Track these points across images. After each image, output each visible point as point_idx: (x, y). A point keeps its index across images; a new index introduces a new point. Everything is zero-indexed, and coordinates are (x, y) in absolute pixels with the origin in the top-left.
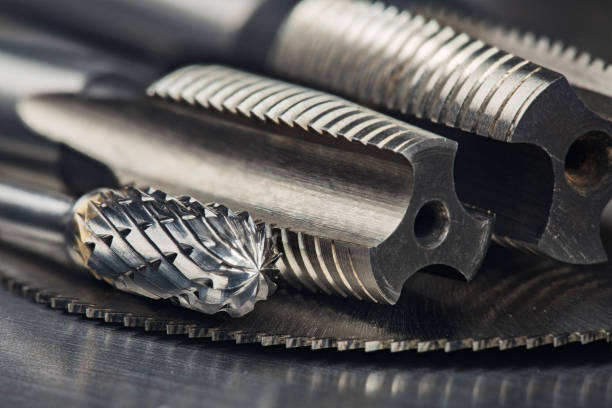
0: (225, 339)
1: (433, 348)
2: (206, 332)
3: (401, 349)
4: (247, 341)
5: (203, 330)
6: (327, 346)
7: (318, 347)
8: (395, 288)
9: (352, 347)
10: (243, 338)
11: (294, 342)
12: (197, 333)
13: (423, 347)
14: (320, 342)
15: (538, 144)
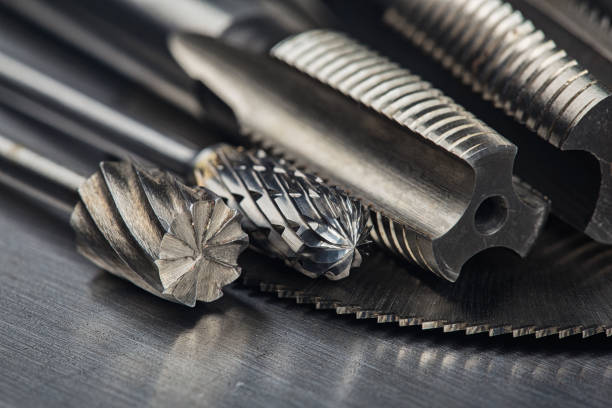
0: (308, 302)
1: (480, 331)
2: (293, 294)
3: (452, 330)
4: (324, 307)
5: (289, 293)
6: (390, 321)
7: (383, 321)
8: (455, 270)
9: (412, 324)
10: (321, 305)
11: (364, 314)
12: (285, 294)
13: (471, 330)
14: (385, 317)
15: (587, 150)
